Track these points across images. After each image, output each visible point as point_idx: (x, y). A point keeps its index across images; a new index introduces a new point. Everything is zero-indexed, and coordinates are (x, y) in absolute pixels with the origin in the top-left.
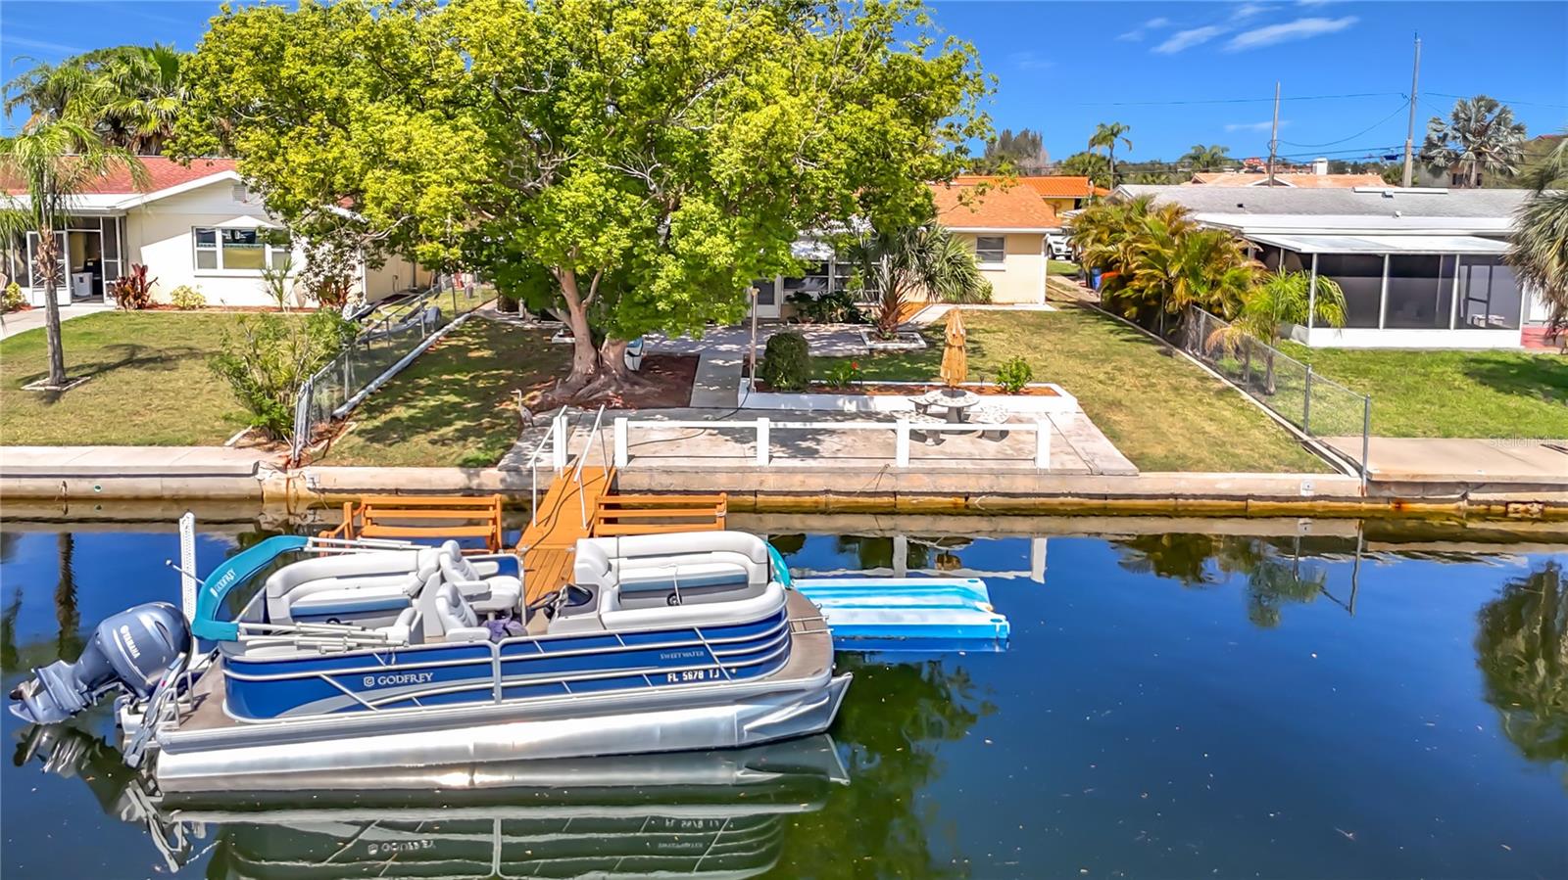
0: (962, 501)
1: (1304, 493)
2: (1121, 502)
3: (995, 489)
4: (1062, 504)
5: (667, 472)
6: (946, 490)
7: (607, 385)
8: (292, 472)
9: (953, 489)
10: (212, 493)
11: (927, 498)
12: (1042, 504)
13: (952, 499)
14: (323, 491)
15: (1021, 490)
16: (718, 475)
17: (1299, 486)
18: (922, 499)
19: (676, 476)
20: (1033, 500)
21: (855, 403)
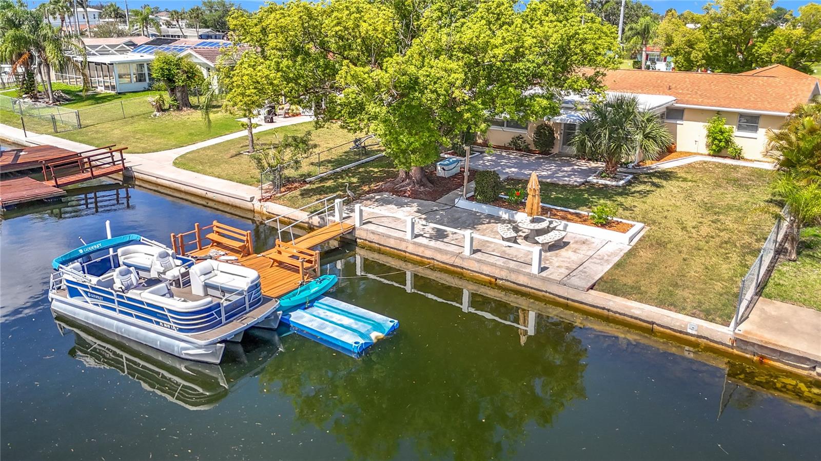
0: (493, 280)
1: (689, 331)
2: (576, 304)
3: (508, 278)
4: (544, 296)
5: (373, 233)
6: (485, 273)
7: (408, 184)
8: (262, 203)
9: (488, 273)
10: (241, 206)
11: (477, 274)
12: (533, 293)
13: (489, 278)
14: (270, 213)
15: (521, 283)
16: (391, 239)
17: (686, 326)
18: (475, 274)
19: (376, 235)
20: (529, 289)
21: (507, 214)
